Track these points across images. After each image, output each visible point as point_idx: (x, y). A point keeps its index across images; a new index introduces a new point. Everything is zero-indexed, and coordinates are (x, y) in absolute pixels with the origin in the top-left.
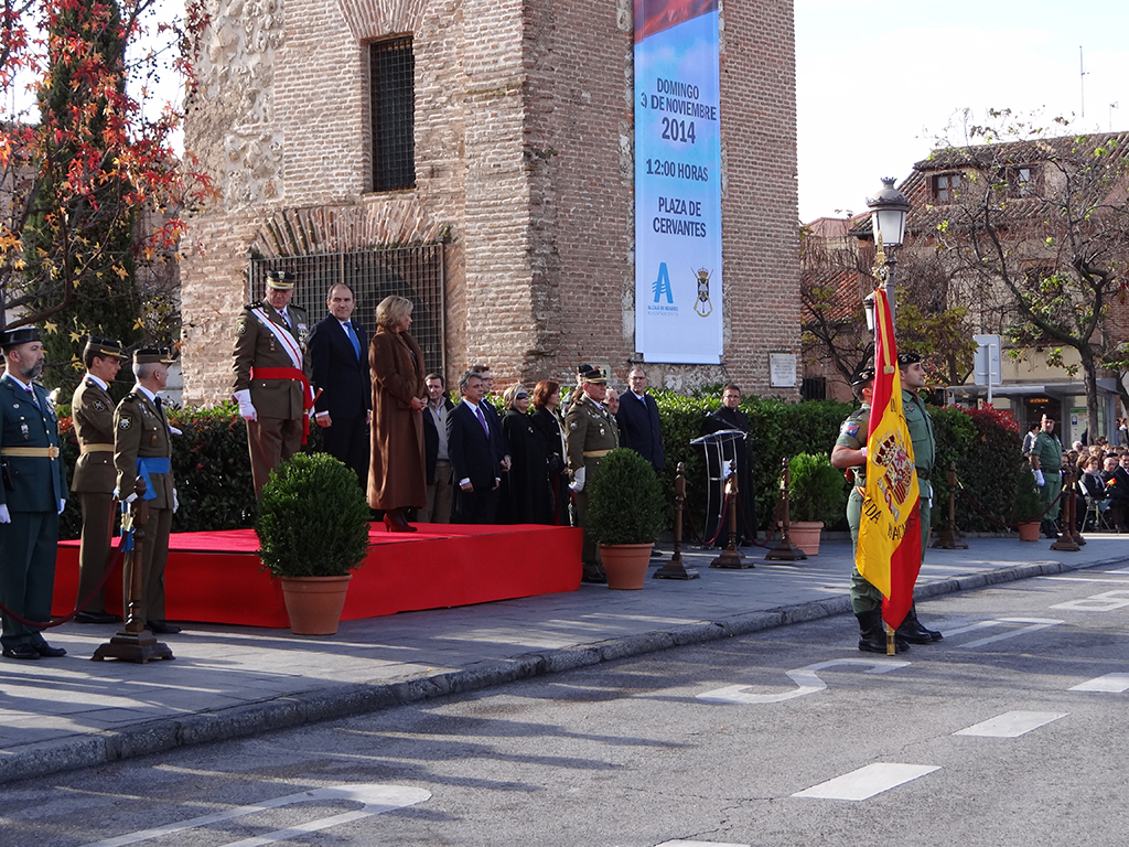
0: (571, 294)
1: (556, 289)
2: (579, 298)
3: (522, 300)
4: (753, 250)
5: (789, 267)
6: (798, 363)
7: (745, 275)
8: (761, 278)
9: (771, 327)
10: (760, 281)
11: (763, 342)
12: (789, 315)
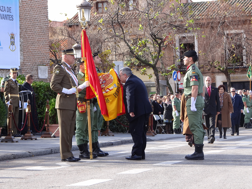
6: (49, 69)
7: (28, 35)
8: (34, 37)
9: (38, 55)
10: (34, 38)
11: (35, 61)
12: (45, 51)
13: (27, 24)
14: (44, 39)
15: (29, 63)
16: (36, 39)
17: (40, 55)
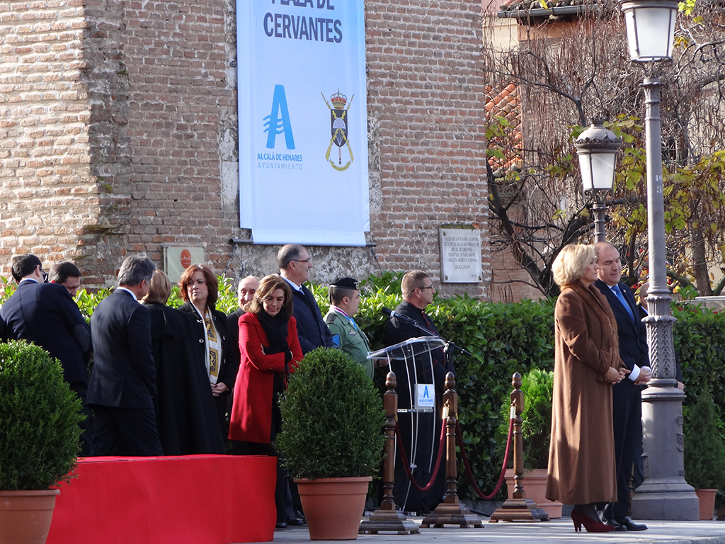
0: (145, 137)
1: (124, 130)
2: (158, 143)
3: (75, 147)
4: (414, 61)
5: (467, 89)
6: (484, 243)
7: (401, 102)
8: (424, 106)
9: (442, 185)
10: (423, 111)
11: (430, 210)
12: (469, 166)
13: (394, 54)
14: (463, 113)
15: (404, 217)
16: (434, 117)
17: (450, 181)
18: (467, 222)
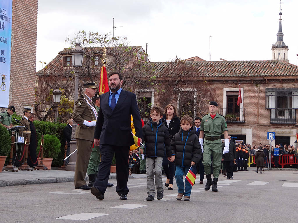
4: (21, 69)
7: (18, 77)
11: (22, 101)
12: (31, 93)
13: (17, 67)
15: (16, 102)
18: (30, 105)
